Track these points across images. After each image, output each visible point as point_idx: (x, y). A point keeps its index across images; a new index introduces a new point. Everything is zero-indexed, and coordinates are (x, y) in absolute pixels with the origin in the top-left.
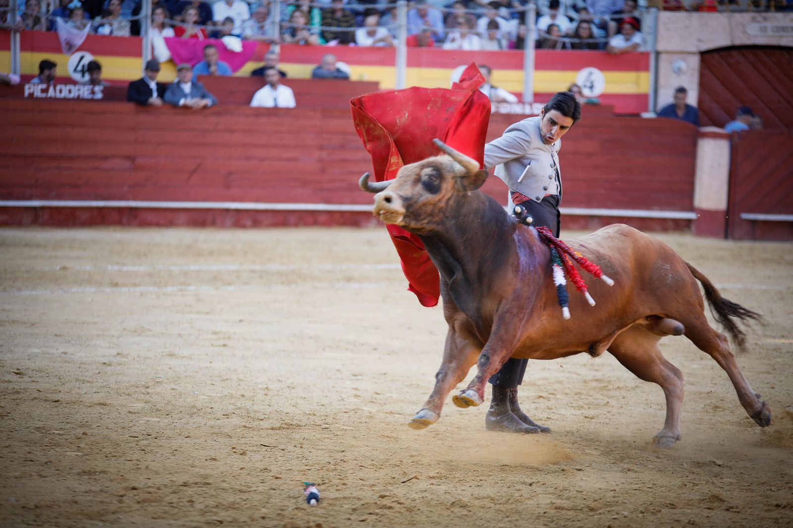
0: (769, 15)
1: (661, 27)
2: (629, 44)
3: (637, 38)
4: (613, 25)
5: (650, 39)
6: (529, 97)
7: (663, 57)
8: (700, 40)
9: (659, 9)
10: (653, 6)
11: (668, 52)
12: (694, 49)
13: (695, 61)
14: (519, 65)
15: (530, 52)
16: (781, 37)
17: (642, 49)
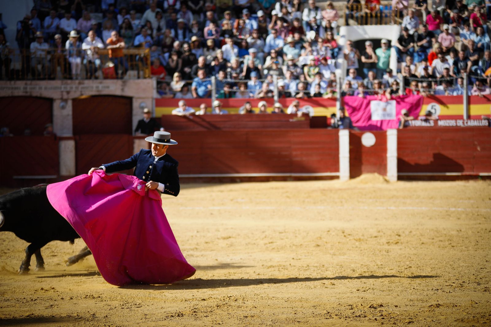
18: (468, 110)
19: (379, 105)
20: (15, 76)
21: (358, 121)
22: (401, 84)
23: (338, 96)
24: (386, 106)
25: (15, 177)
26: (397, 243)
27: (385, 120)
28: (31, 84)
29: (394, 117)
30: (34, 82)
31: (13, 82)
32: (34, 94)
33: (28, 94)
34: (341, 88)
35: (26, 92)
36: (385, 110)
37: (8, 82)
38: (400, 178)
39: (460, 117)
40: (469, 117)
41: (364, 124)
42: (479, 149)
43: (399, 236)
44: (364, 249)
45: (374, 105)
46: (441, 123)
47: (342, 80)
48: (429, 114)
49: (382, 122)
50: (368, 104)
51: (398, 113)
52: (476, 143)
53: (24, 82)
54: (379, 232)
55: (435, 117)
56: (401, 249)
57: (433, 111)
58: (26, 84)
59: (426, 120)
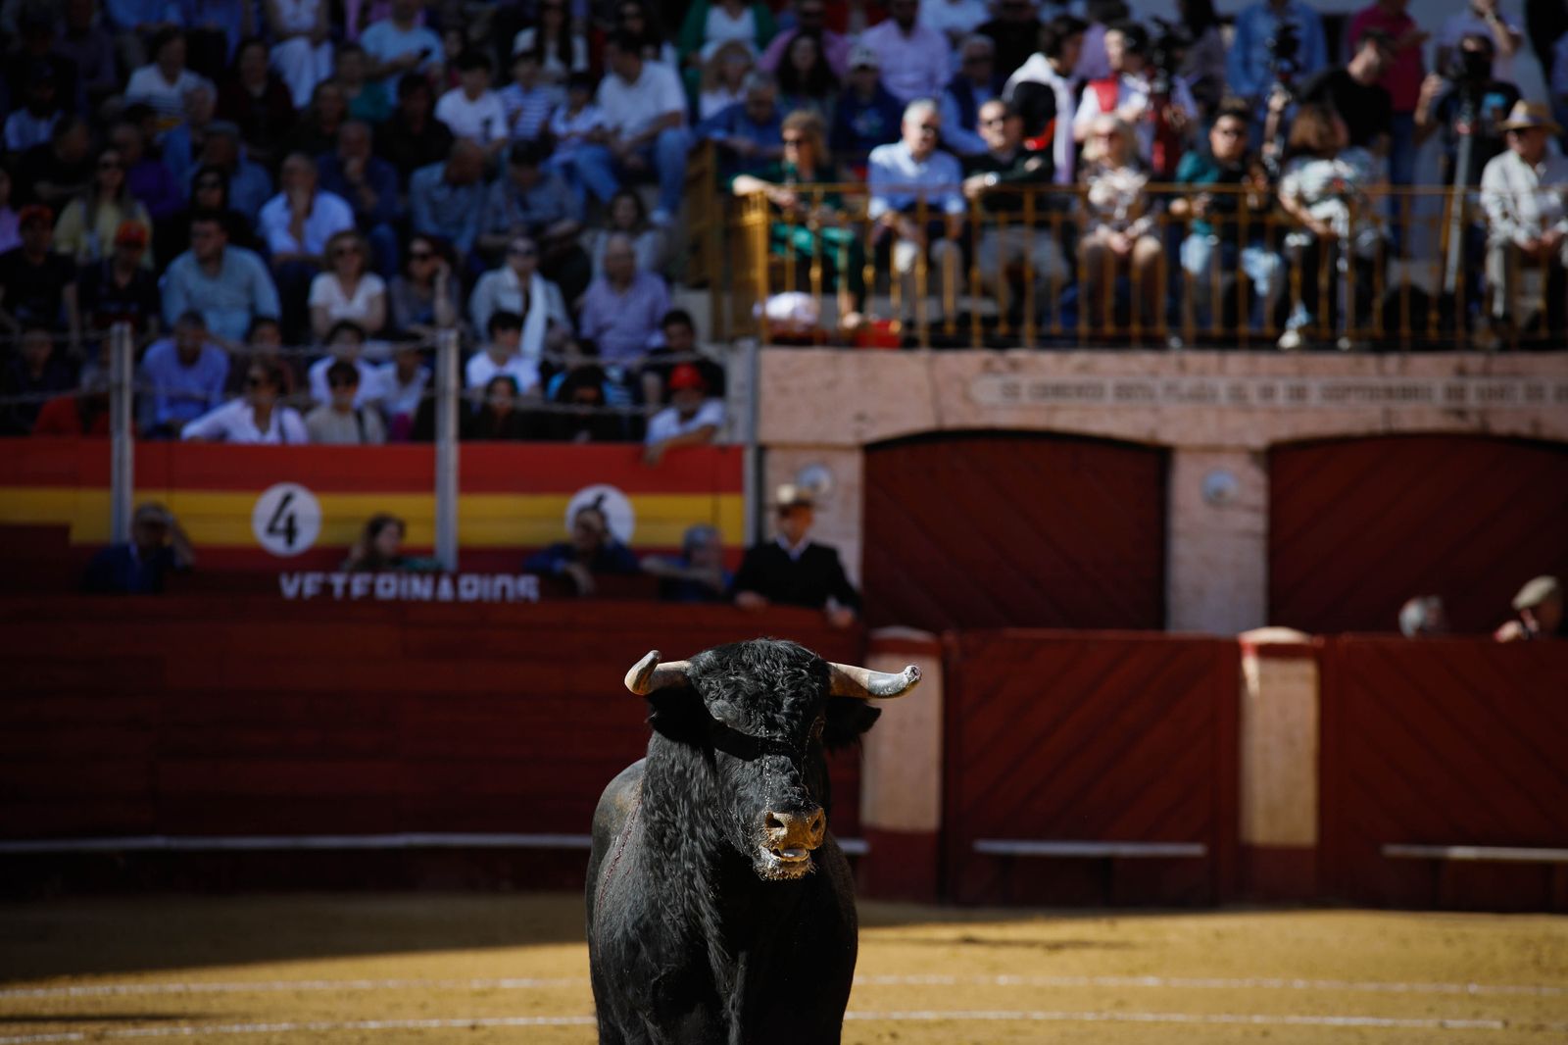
0: (1018, 354)
1: (767, 385)
2: (694, 426)
3: (710, 413)
4: (651, 381)
5: (741, 413)
6: (449, 559)
7: (773, 458)
8: (861, 417)
9: (760, 344)
10: (746, 335)
11: (784, 446)
12: (849, 439)
13: (851, 468)
14: (424, 482)
15: (448, 449)
16: (1054, 409)
17: (722, 438)
20: (1405, 331)
25: (1394, 850)
28: (1486, 373)
30: (1502, 362)
31: (1392, 361)
32: (1501, 425)
33: (1472, 424)
35: (1461, 413)
37: (1370, 361)
53: (1451, 360)
58: (1461, 371)
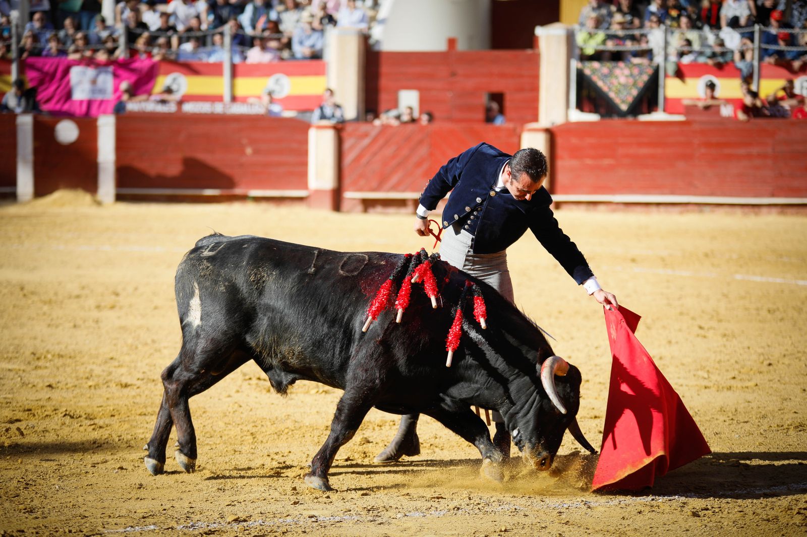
18: (233, 87)
19: (84, 73)
21: (48, 100)
22: (122, 41)
23: (13, 54)
24: (97, 75)
26: (113, 307)
27: (95, 101)
29: (109, 96)
34: (19, 41)
36: (94, 82)
38: (120, 198)
39: (219, 98)
40: (234, 99)
41: (58, 107)
42: (249, 151)
43: (117, 294)
44: (58, 318)
45: (76, 73)
46: (188, 108)
47: (20, 30)
48: (169, 91)
49: (90, 103)
50: (66, 71)
51: (116, 89)
52: (245, 141)
54: (83, 288)
55: (177, 96)
56: (119, 317)
57: (174, 87)
59: (163, 102)
